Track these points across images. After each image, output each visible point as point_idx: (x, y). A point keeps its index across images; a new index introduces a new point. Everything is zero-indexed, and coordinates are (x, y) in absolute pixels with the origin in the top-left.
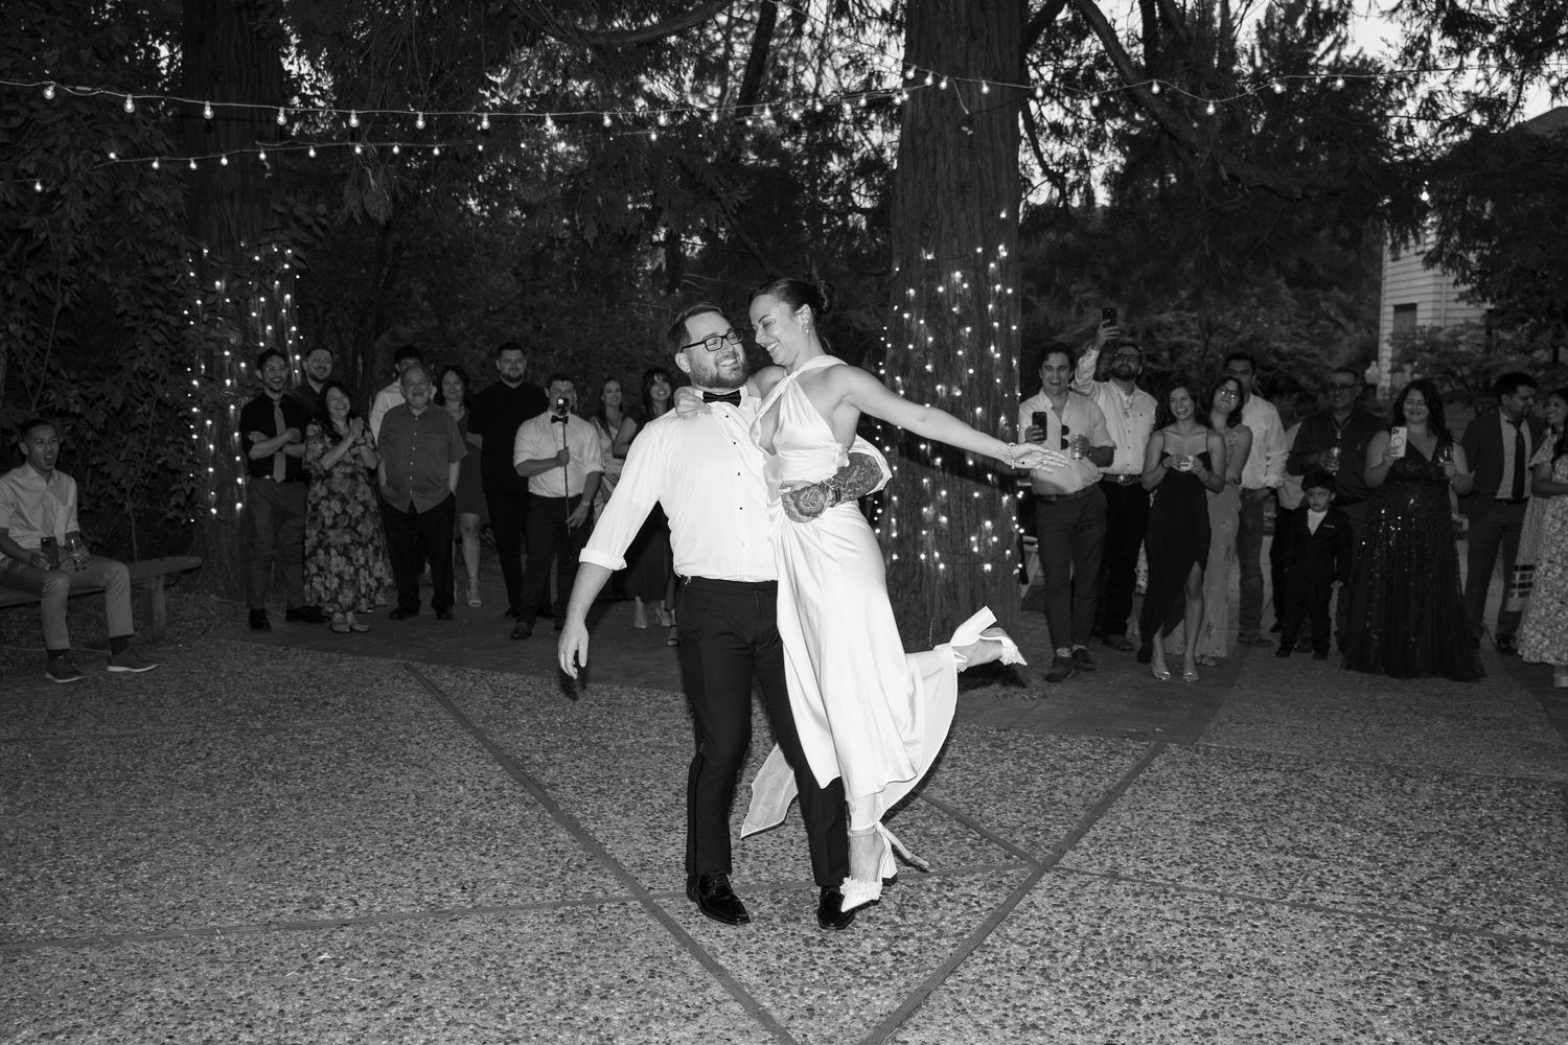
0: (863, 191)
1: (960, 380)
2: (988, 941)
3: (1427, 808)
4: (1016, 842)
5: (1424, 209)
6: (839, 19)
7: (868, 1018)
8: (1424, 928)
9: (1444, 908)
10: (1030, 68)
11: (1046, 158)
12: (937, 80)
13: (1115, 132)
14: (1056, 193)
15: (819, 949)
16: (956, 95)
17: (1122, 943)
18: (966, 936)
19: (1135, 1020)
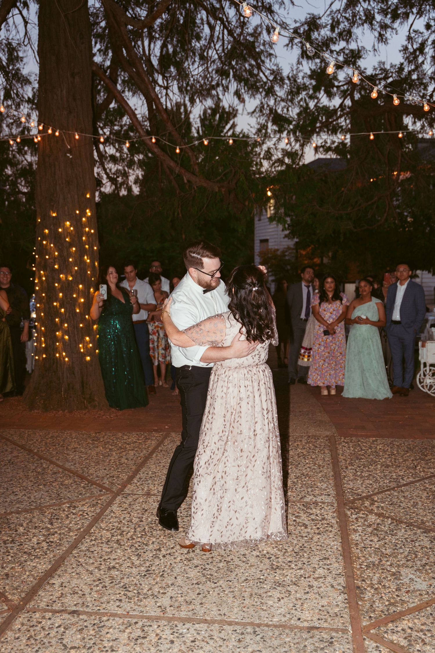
0: (23, 183)
1: (71, 272)
2: (92, 531)
4: (104, 483)
5: (269, 198)
6: (7, 100)
7: (35, 575)
10: (99, 129)
11: (108, 171)
12: (54, 131)
13: (139, 160)
14: (114, 187)
15: (11, 545)
16: (63, 139)
17: (152, 524)
18: (82, 530)
19: (159, 558)
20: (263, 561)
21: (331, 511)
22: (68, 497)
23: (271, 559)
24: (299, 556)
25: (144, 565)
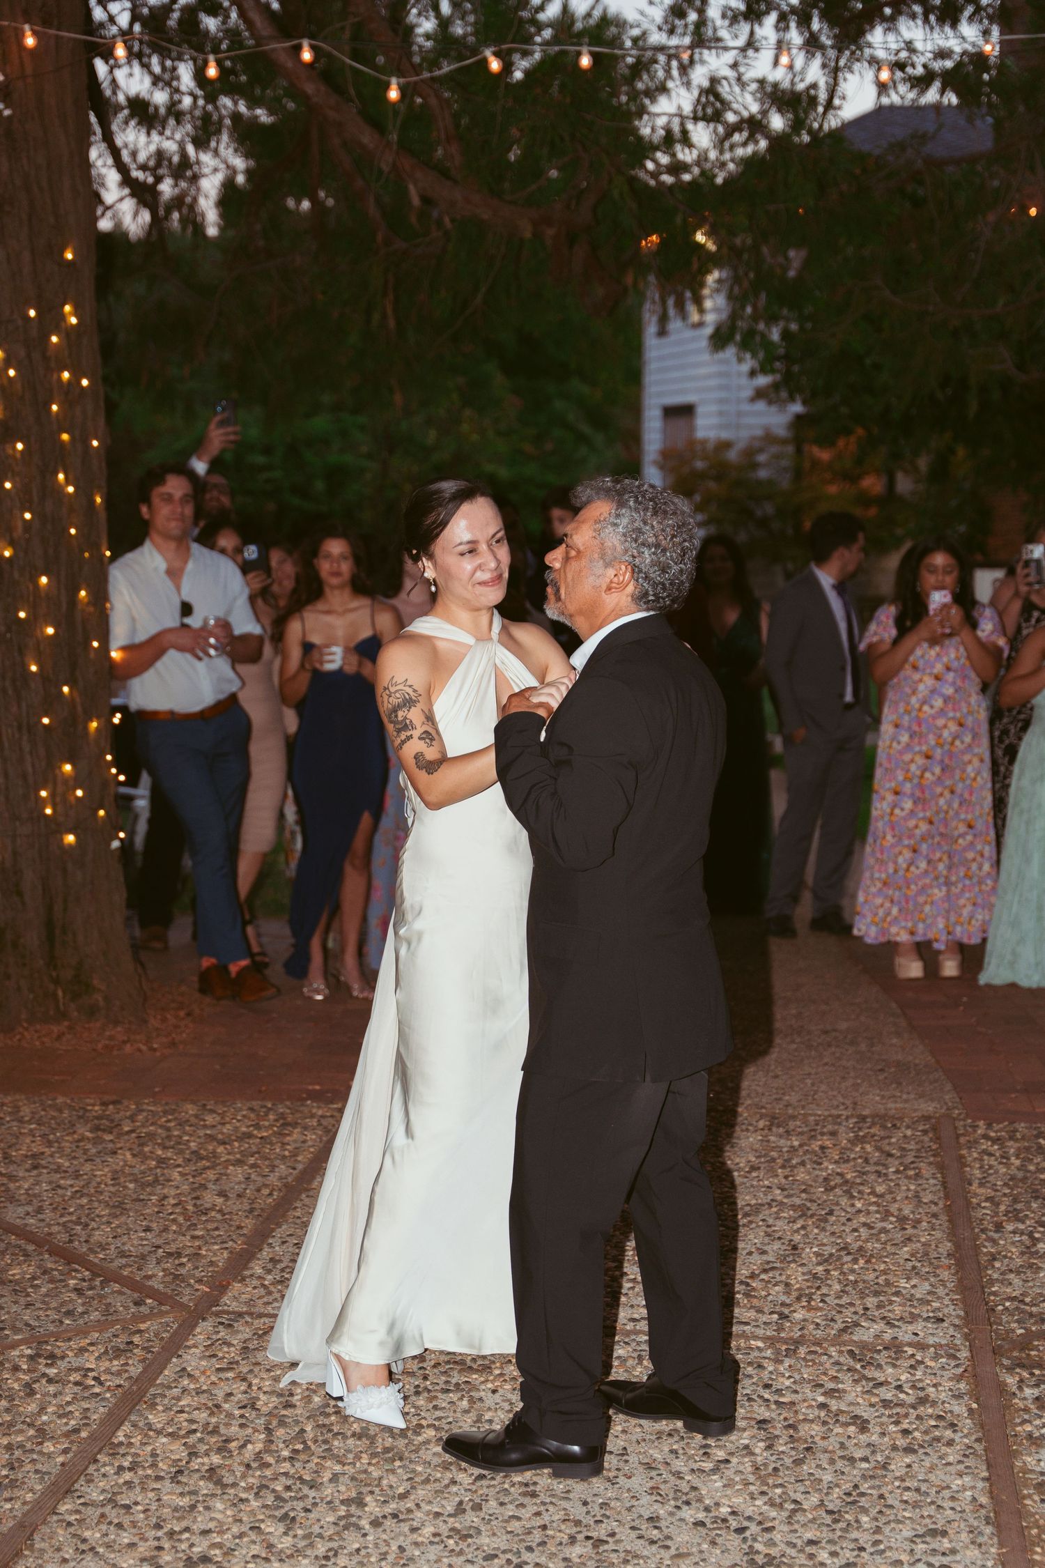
1: (9, 530)
2: (120, 1437)
3: (754, 1168)
4: (148, 1277)
8: (760, 1344)
9: (786, 1311)
17: (328, 1415)
18: (84, 1434)
19: (359, 1528)
20: (719, 1540)
21: (947, 1374)
22: (27, 1325)
23: (748, 1534)
24: (842, 1525)
25: (309, 1552)
